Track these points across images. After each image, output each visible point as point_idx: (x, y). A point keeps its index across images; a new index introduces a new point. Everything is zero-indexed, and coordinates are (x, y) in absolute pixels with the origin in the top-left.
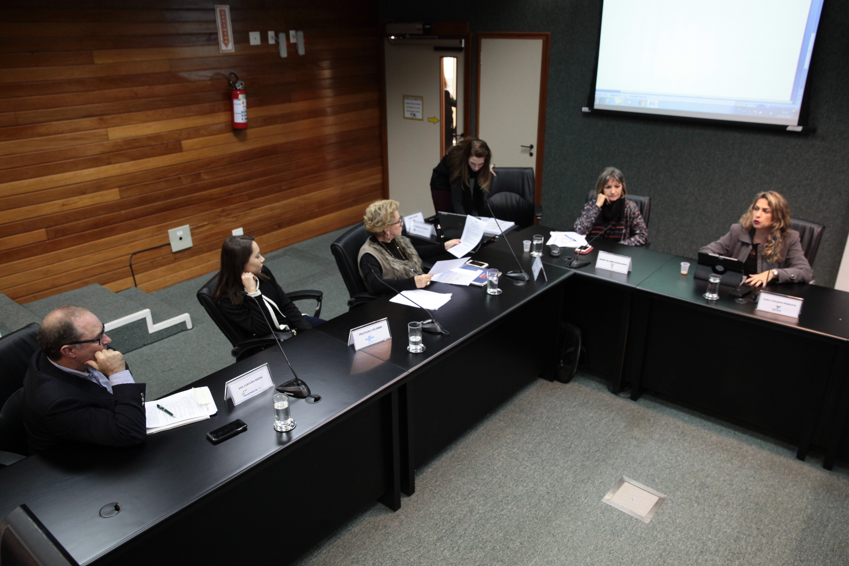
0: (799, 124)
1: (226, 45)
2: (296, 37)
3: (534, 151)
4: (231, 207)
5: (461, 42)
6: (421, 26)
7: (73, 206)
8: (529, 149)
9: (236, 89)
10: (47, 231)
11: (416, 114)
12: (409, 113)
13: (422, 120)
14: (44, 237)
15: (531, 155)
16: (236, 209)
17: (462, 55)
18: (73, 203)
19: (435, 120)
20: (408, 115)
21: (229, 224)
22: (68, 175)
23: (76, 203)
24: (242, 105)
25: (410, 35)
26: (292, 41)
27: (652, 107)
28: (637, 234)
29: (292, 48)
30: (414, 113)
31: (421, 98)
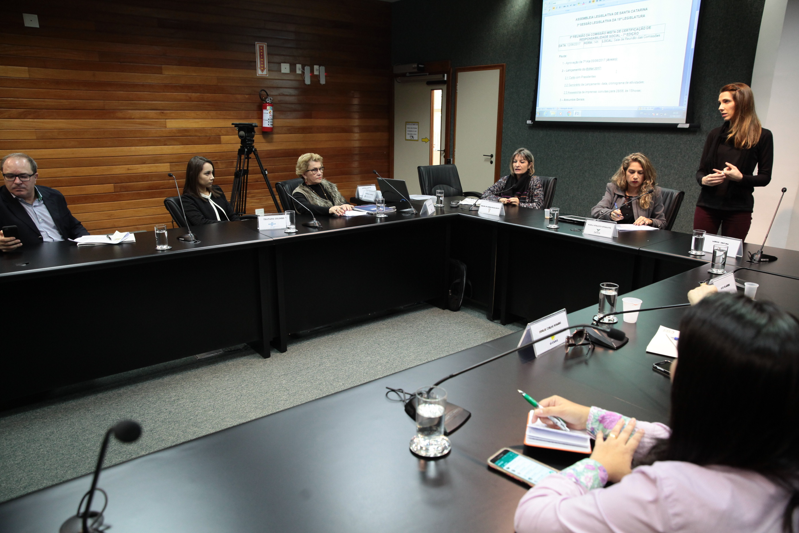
0: (687, 122)
1: (262, 71)
2: (319, 70)
3: (494, 159)
4: (256, 191)
5: (444, 76)
6: (416, 66)
7: (135, 171)
8: (490, 157)
9: (266, 102)
10: (114, 185)
11: (414, 136)
12: (409, 135)
13: (417, 141)
14: (112, 190)
15: (492, 162)
16: (259, 193)
17: (445, 87)
18: (135, 169)
19: (426, 140)
20: (408, 137)
21: (253, 204)
22: (133, 148)
23: (138, 169)
24: (269, 114)
25: (410, 73)
26: (316, 73)
27: (577, 116)
28: (535, 202)
29: (315, 78)
30: (412, 135)
31: (417, 123)
